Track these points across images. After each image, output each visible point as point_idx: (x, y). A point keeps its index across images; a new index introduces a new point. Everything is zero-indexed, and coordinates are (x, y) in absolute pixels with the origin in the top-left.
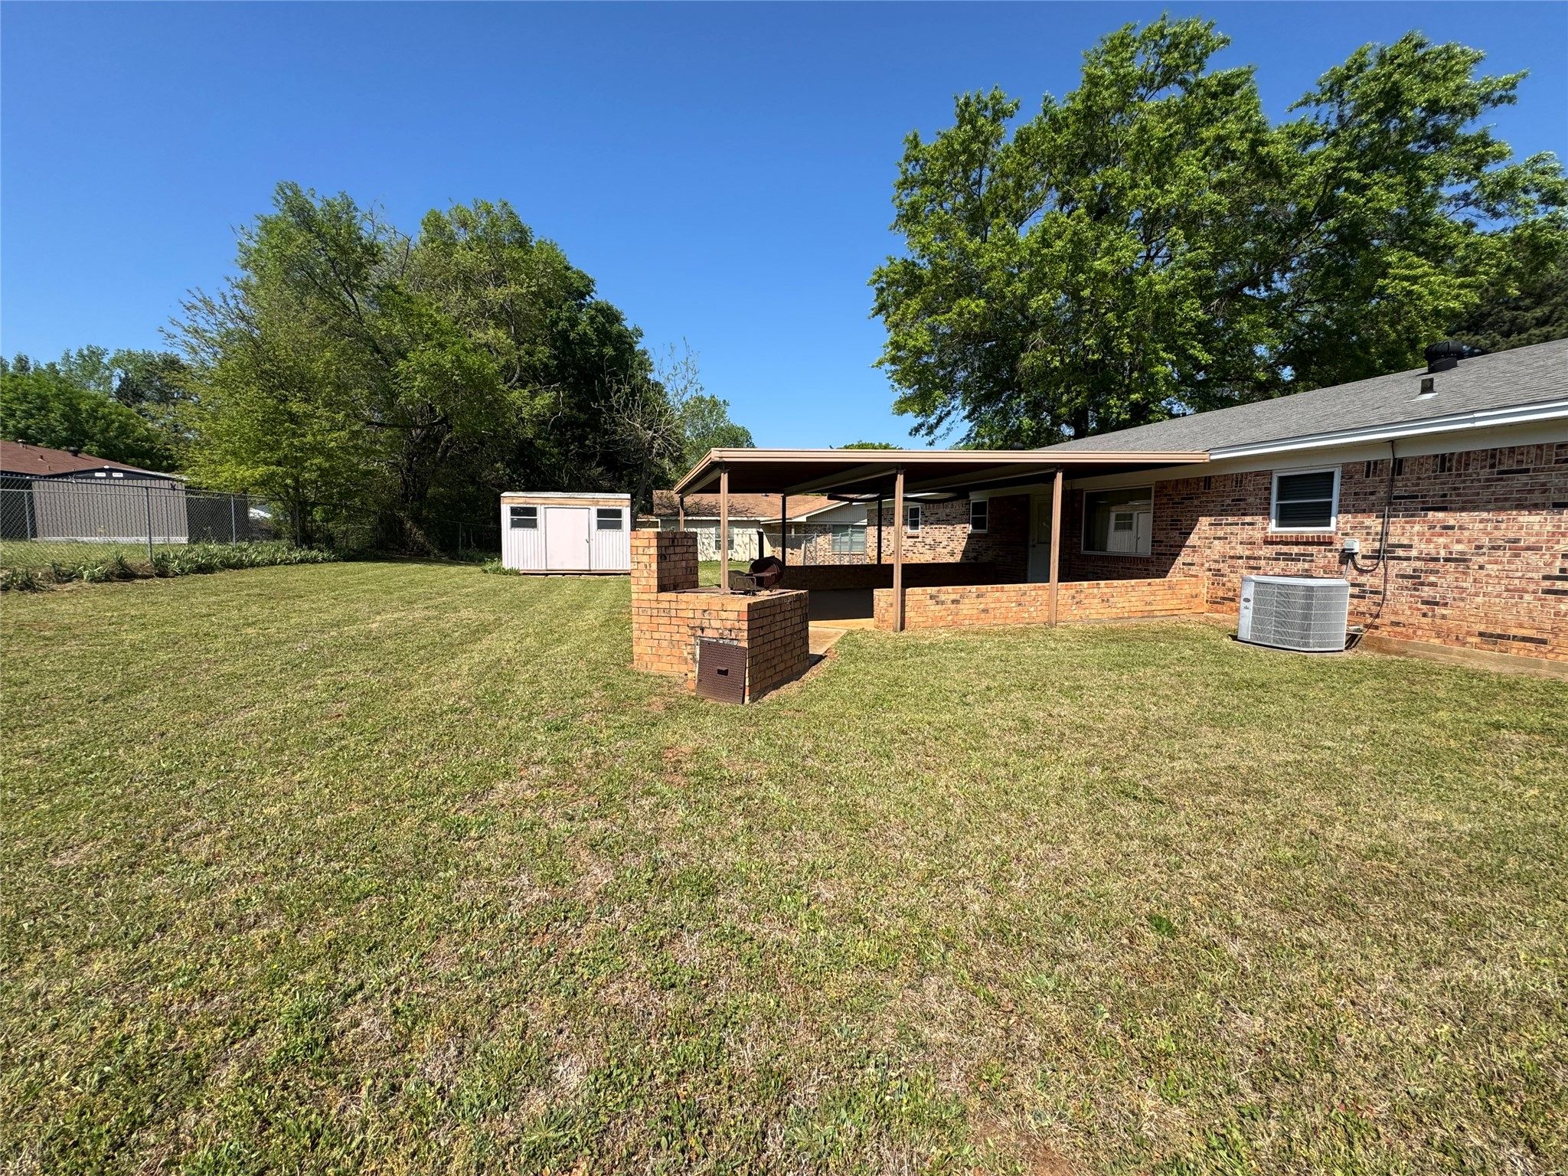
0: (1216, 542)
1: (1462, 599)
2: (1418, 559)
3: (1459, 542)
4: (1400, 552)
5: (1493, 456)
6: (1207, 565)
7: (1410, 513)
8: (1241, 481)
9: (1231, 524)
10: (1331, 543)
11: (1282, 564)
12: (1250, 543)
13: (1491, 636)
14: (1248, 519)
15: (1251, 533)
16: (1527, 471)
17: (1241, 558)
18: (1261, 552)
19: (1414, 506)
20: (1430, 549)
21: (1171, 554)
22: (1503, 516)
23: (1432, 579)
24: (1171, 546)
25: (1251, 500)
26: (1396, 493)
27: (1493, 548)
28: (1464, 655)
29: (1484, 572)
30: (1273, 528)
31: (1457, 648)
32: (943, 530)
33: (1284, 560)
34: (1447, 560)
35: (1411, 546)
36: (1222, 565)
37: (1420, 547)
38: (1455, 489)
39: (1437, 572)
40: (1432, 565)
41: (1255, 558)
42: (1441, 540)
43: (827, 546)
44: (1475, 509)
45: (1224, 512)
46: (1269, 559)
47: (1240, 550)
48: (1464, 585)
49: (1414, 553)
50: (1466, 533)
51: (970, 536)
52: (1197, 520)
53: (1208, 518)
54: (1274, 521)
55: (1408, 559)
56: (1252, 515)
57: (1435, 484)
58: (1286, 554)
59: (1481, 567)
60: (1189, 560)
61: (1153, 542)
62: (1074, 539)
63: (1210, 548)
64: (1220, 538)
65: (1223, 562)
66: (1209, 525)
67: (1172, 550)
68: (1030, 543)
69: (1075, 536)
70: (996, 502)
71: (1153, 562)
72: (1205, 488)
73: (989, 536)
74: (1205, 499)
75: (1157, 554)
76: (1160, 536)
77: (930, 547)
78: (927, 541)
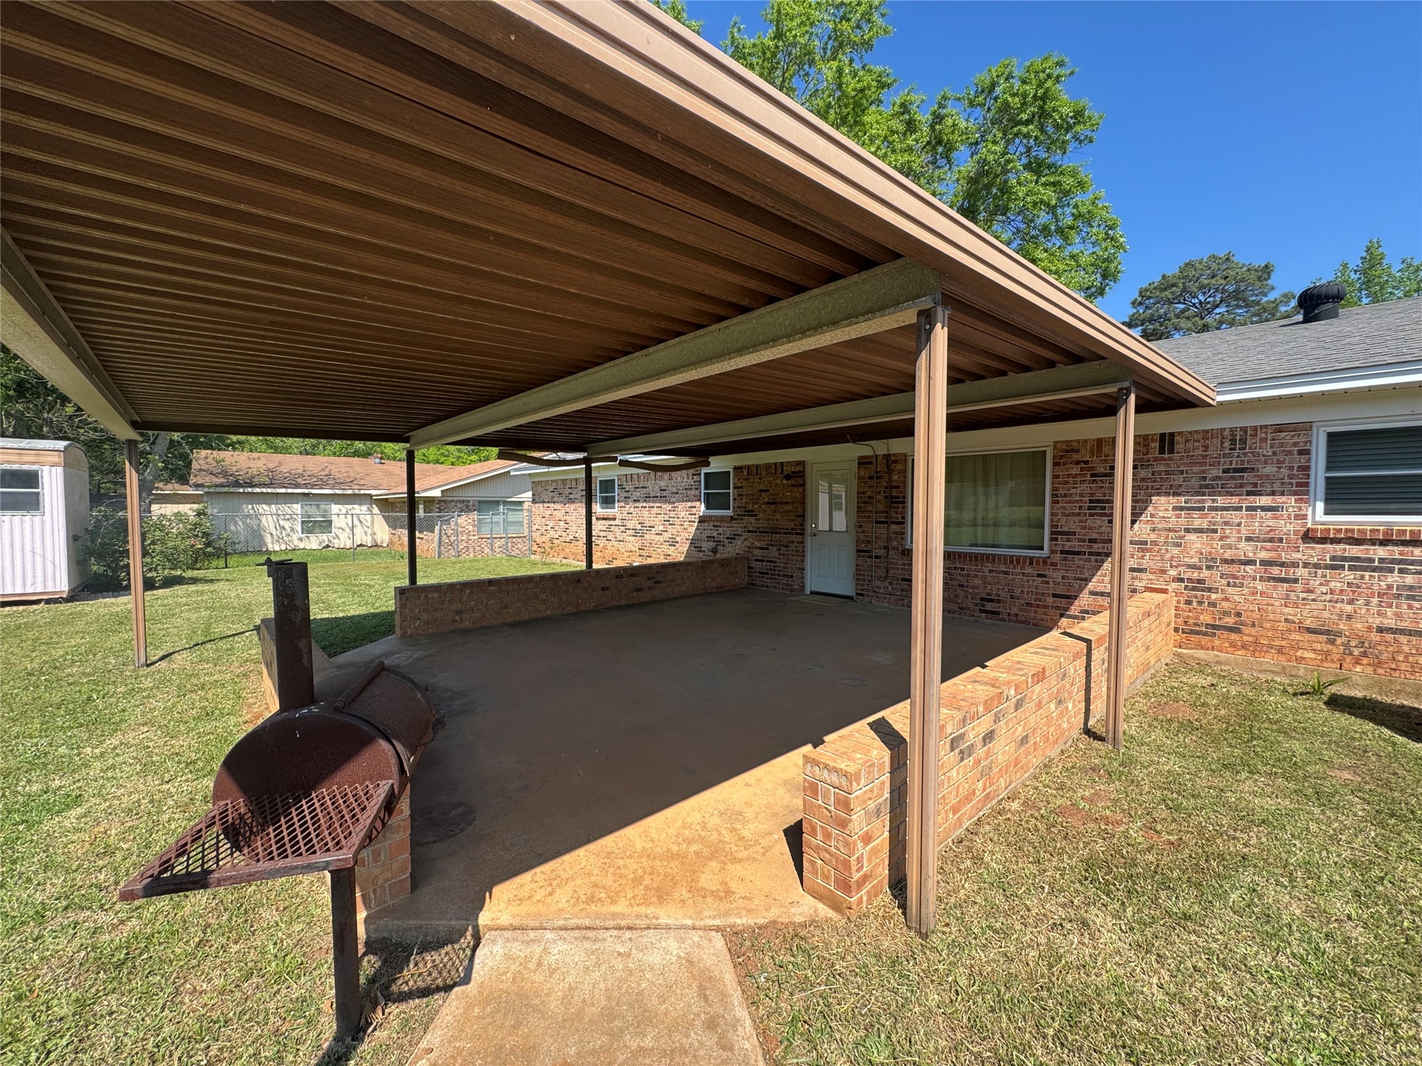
0: (1192, 536)
6: (1173, 573)
8: (1243, 441)
9: (1224, 509)
11: (1349, 576)
12: (1271, 540)
14: (1265, 500)
15: (1270, 522)
17: (1250, 562)
18: (1299, 556)
21: (1091, 554)
24: (1092, 541)
25: (1269, 469)
30: (1318, 514)
32: (655, 510)
33: (1351, 568)
36: (1205, 574)
41: (1282, 565)
43: (471, 528)
45: (1206, 488)
46: (1316, 566)
47: (1247, 549)
51: (702, 520)
52: (1148, 502)
53: (1173, 500)
54: (1320, 506)
56: (1273, 493)
58: (1357, 559)
60: (1131, 564)
61: (1052, 533)
62: (893, 527)
63: (1179, 545)
64: (1200, 531)
65: (1208, 568)
66: (1175, 508)
67: (1096, 547)
68: (808, 531)
69: (895, 523)
70: (746, 473)
71: (1054, 564)
72: (1162, 451)
73: (736, 519)
74: (1162, 468)
75: (1062, 552)
76: (1068, 524)
77: (635, 533)
78: (629, 524)
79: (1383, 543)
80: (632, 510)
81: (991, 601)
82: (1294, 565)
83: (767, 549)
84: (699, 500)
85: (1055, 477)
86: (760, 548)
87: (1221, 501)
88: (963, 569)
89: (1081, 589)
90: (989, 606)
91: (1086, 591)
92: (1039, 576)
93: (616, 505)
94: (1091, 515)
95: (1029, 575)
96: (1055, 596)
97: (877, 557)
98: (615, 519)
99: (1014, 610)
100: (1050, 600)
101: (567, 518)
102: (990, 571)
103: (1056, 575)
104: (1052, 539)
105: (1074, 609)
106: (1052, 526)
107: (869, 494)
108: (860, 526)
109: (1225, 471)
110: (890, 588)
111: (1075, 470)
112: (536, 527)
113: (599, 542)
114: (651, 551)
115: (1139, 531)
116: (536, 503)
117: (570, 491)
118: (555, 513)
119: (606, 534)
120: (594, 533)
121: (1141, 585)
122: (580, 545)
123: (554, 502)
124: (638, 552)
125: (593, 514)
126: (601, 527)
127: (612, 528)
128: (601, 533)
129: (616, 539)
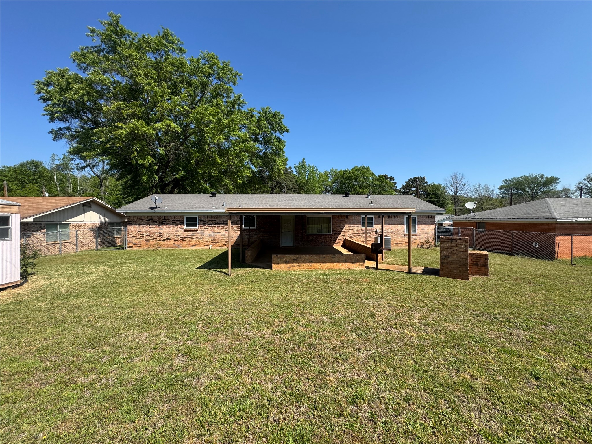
1: (393, 238)
5: (394, 217)
6: (348, 235)
8: (355, 217)
10: (373, 230)
12: (358, 230)
13: (396, 243)
15: (357, 228)
16: (398, 219)
17: (356, 233)
20: (389, 231)
22: (396, 225)
23: (390, 235)
25: (357, 221)
27: (395, 230)
28: (394, 247)
30: (362, 227)
31: (392, 246)
38: (391, 221)
40: (389, 233)
41: (359, 233)
44: (393, 224)
48: (393, 236)
50: (392, 228)
52: (345, 225)
55: (387, 232)
56: (358, 224)
57: (388, 220)
59: (394, 233)
62: (303, 230)
63: (349, 231)
64: (351, 229)
65: (352, 234)
67: (339, 232)
68: (281, 232)
70: (261, 218)
71: (333, 235)
72: (347, 218)
73: (257, 229)
75: (334, 233)
76: (335, 229)
77: (210, 235)
78: (205, 232)
79: (367, 230)
80: (208, 227)
81: (323, 243)
82: (362, 233)
83: (269, 237)
84: (243, 225)
85: (332, 221)
86: (266, 237)
87: (353, 225)
88: (318, 238)
91: (337, 240)
92: (331, 238)
93: (197, 226)
95: (329, 238)
96: (333, 241)
97: (300, 237)
98: (197, 231)
99: (327, 244)
101: (161, 231)
102: (323, 238)
103: (333, 237)
104: (332, 231)
105: (336, 243)
106: (332, 229)
107: (298, 223)
108: (296, 230)
109: (353, 221)
110: (303, 243)
111: (335, 220)
112: (132, 236)
113: (186, 239)
114: (219, 240)
115: (344, 230)
116: (132, 225)
117: (163, 220)
118: (151, 229)
119: (190, 236)
120: (182, 236)
121: (345, 238)
122: (172, 241)
123: (150, 225)
124: (211, 241)
125: (182, 229)
126: (188, 234)
127: (195, 234)
128: (188, 236)
129: (197, 238)
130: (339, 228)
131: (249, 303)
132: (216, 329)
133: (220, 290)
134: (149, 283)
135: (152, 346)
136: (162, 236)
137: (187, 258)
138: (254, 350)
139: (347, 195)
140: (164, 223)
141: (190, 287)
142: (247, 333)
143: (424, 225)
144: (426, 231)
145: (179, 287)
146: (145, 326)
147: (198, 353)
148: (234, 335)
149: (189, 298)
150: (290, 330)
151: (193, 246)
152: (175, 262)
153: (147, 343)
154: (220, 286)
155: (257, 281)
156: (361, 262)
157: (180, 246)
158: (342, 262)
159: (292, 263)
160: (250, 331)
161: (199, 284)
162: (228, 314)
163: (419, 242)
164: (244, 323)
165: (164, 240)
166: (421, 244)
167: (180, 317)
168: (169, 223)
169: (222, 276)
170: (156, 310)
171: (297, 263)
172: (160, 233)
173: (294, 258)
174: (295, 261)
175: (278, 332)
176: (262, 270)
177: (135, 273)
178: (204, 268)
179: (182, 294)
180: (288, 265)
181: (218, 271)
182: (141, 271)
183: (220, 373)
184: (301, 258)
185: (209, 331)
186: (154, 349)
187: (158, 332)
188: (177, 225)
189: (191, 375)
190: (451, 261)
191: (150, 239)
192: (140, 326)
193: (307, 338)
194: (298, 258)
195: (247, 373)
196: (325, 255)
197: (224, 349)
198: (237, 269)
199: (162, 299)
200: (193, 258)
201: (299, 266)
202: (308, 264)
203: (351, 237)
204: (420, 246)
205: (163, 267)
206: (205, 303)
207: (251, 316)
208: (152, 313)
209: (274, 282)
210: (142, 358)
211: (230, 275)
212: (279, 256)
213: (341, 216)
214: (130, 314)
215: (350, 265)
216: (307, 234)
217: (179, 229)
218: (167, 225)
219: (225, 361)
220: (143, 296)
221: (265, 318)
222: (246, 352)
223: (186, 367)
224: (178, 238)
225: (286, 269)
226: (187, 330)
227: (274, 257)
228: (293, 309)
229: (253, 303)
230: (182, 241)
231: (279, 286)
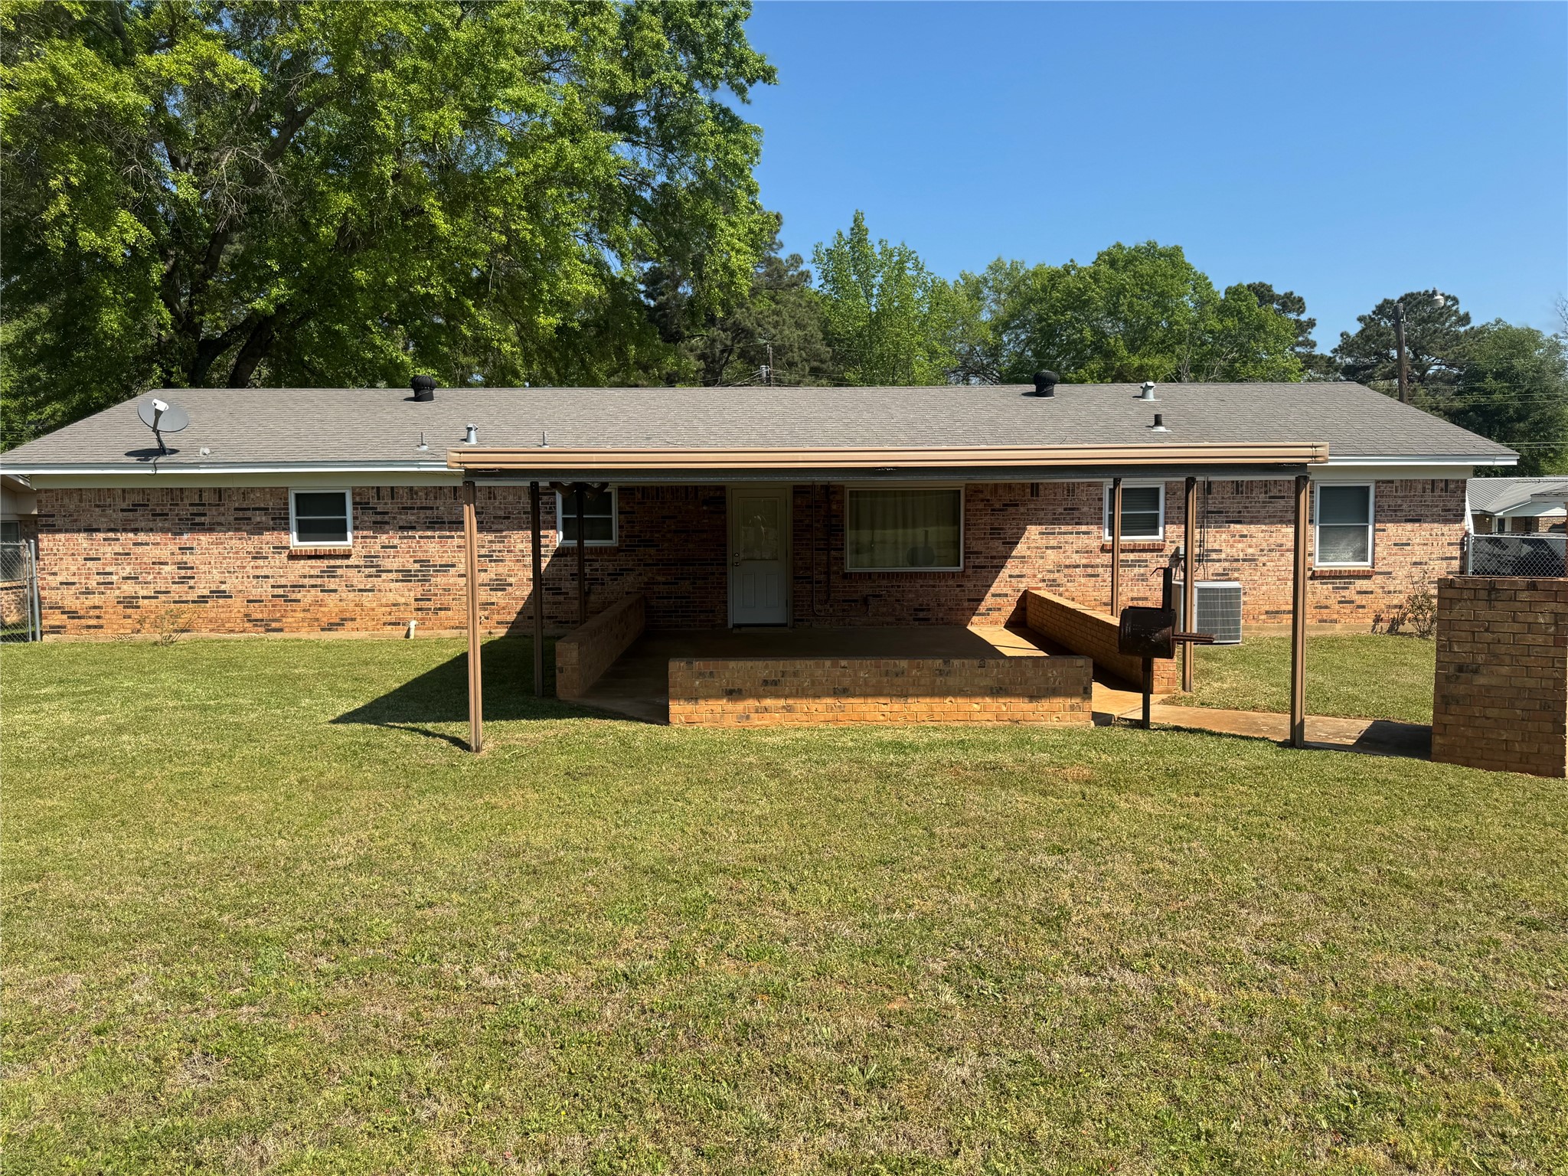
0: (1049, 552)
1: (1255, 589)
2: (1226, 560)
3: (1250, 546)
4: (1214, 556)
5: (1266, 486)
6: (1040, 576)
7: (1219, 524)
8: (1073, 491)
9: (1065, 533)
10: (1161, 550)
12: (1087, 552)
13: (1272, 612)
14: (1084, 528)
15: (1087, 541)
16: (1283, 497)
17: (1078, 566)
18: (1098, 560)
19: (1220, 519)
20: (1233, 552)
21: (992, 567)
22: (1273, 528)
23: (1236, 575)
24: (992, 557)
25: (1085, 509)
26: (1210, 509)
27: (1270, 550)
28: (1259, 629)
29: (1266, 568)
30: (1106, 536)
31: (1254, 624)
32: (456, 541)
33: (1120, 566)
34: (1244, 560)
35: (1221, 551)
36: (1057, 575)
37: (1228, 551)
38: (1246, 507)
39: (1239, 570)
40: (1235, 564)
41: (1092, 566)
42: (1240, 546)
44: (1258, 522)
45: (1056, 521)
46: (1107, 566)
47: (1076, 559)
48: (1256, 578)
49: (1223, 556)
50: (1254, 540)
51: (560, 553)
52: (1025, 529)
53: (1038, 527)
54: (1107, 530)
55: (1219, 561)
56: (1087, 524)
57: (1233, 503)
59: (1264, 565)
60: (1017, 572)
61: (965, 553)
62: (833, 553)
63: (1042, 558)
64: (1053, 548)
65: (1058, 571)
66: (1040, 533)
67: (996, 562)
68: (729, 561)
69: (835, 549)
70: (640, 496)
71: (968, 576)
72: (1032, 495)
73: (623, 551)
74: (1033, 506)
75: (974, 567)
76: (977, 546)
77: (406, 576)
78: (387, 564)
79: (1132, 551)
80: (396, 541)
81: (922, 610)
82: (1097, 566)
83: (677, 583)
84: (554, 528)
85: (967, 510)
86: (664, 583)
87: (1064, 528)
88: (899, 587)
89: (986, 592)
90: (921, 615)
91: (989, 595)
92: (958, 586)
93: (349, 535)
94: (992, 539)
95: (951, 586)
96: (969, 600)
97: (817, 582)
98: (348, 556)
99: (941, 615)
100: (966, 604)
101: (187, 558)
102: (921, 586)
103: (969, 585)
104: (965, 558)
105: (982, 608)
106: (965, 547)
107: (807, 522)
108: (798, 554)
109: (1065, 509)
110: (831, 610)
111: (981, 506)
112: (60, 579)
113: (299, 596)
114: (447, 600)
115: (1020, 549)
116: (59, 531)
117: (195, 510)
118: (140, 550)
119: (319, 581)
120: (283, 581)
121: (1023, 587)
122: (237, 604)
123: (135, 531)
124: (414, 605)
125: (278, 549)
126: (307, 571)
127: (339, 572)
128: (307, 581)
129: (350, 587)
130: (998, 544)
131: (534, 862)
132: (366, 961)
133: (420, 810)
134: (116, 781)
135: (93, 1023)
136: (191, 582)
137: (299, 677)
138: (505, 1042)
139: (1043, 387)
140: (197, 520)
141: (289, 798)
142: (494, 982)
143: (1409, 526)
144: (1419, 554)
145: (244, 797)
146: (72, 948)
147: (271, 1050)
148: (438, 985)
149: (280, 842)
150: (679, 968)
151: (331, 627)
152: (244, 696)
153: (71, 1011)
154: (422, 793)
155: (590, 771)
156: (1071, 695)
157: (274, 625)
158: (983, 695)
159: (759, 697)
160: (506, 974)
161: (332, 786)
162: (431, 905)
163: (1382, 603)
164: (490, 944)
165: (203, 600)
166: (1394, 613)
167: (225, 918)
168: (222, 519)
169: (437, 753)
170: (129, 889)
171: (777, 696)
172: (182, 566)
173: (764, 674)
174: (769, 688)
175: (625, 975)
176: (622, 726)
177: (62, 741)
178: (363, 721)
179: (249, 828)
180: (740, 706)
181: (427, 733)
182: (91, 732)
183: (345, 1121)
184: (795, 674)
185: (338, 971)
186: (98, 1033)
187: (124, 971)
188: (259, 529)
189: (228, 1128)
190: (1489, 688)
191: (142, 593)
192: (50, 949)
193: (741, 1001)
194: (783, 674)
195: (451, 1125)
196: (904, 664)
197: (382, 1036)
198: (512, 724)
199: (162, 845)
200: (326, 676)
201: (789, 709)
202: (829, 701)
203: (1053, 584)
204: (1386, 626)
205: (188, 714)
206: (340, 862)
207: (527, 914)
208: (113, 900)
209: (664, 777)
210: (43, 1064)
211: (478, 750)
212: (698, 664)
213: (1009, 487)
214: (19, 902)
215: (1020, 706)
216: (849, 569)
217: (267, 550)
218: (211, 530)
219: (375, 1082)
220: (85, 833)
221: (581, 925)
222: (470, 1051)
223: (214, 1099)
224: (265, 590)
225: (730, 721)
226: (245, 967)
227: (677, 669)
228: (716, 886)
229: (553, 863)
230: (278, 601)
231: (681, 793)
